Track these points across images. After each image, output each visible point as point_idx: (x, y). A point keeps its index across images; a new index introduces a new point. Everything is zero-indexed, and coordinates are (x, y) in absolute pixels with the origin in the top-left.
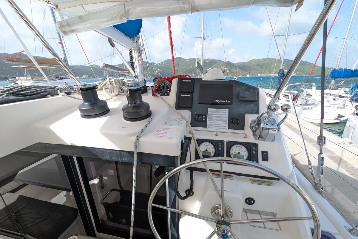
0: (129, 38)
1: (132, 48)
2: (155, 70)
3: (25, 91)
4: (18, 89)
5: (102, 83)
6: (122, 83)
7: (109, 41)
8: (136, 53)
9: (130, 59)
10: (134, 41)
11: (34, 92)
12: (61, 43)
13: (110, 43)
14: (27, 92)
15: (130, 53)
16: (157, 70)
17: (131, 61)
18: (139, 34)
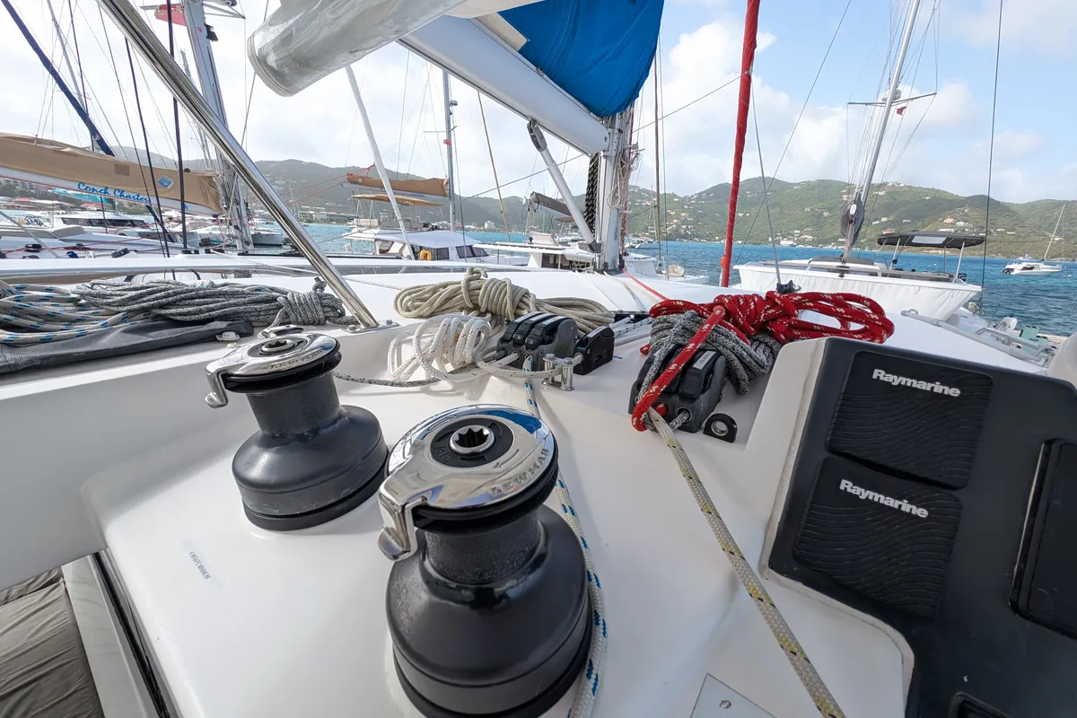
0: (598, 119)
1: (602, 154)
2: (673, 218)
3: (178, 306)
4: (157, 298)
5: (442, 290)
6: (513, 301)
7: (531, 131)
8: (610, 168)
9: (588, 188)
10: (610, 130)
11: (201, 312)
12: (448, 142)
13: (533, 138)
14: (180, 310)
15: (590, 169)
16: (677, 215)
17: (588, 194)
18: (632, 106)
